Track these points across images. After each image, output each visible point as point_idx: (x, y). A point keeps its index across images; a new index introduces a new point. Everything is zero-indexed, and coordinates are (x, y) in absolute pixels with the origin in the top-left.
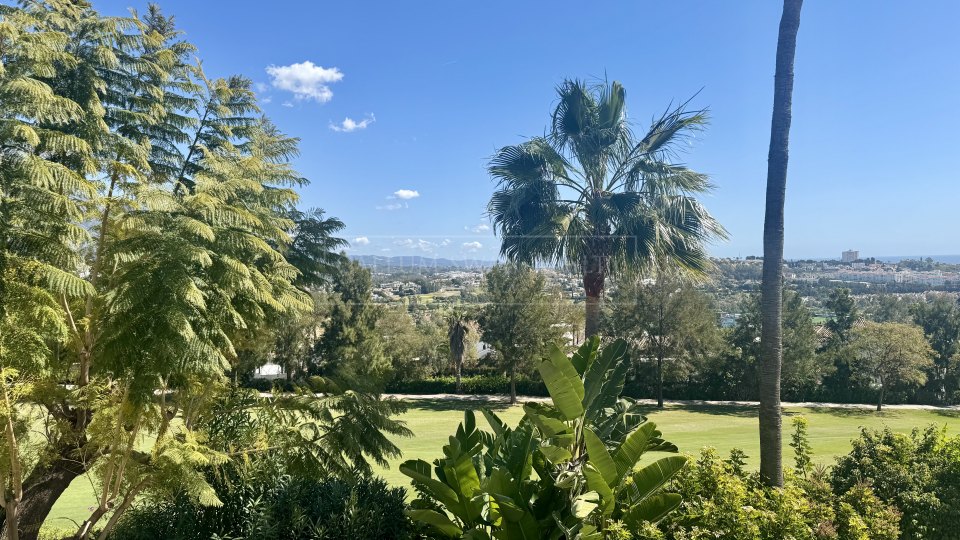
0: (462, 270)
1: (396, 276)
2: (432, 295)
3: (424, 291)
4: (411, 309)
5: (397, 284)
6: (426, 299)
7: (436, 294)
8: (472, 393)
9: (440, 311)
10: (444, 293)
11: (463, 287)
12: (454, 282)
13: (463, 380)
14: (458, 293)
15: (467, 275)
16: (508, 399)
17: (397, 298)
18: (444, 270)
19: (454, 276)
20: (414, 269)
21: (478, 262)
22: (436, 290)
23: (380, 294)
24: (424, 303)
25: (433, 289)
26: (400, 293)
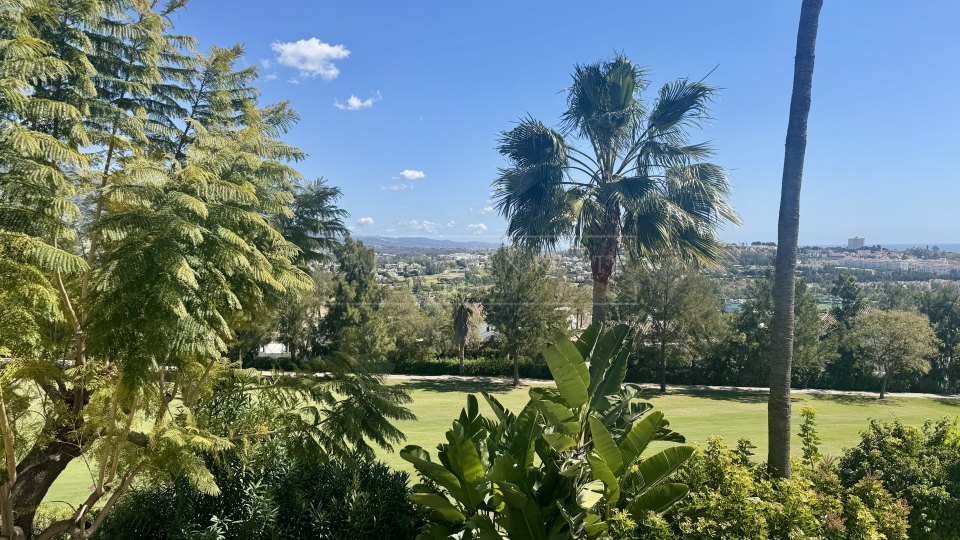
0: (465, 251)
1: (401, 257)
2: (436, 276)
3: (429, 272)
4: (415, 290)
5: (402, 265)
6: (431, 280)
7: (440, 276)
8: (476, 375)
9: (445, 292)
10: (449, 274)
11: (468, 269)
12: (458, 263)
13: (466, 362)
14: (462, 275)
15: (473, 257)
16: (511, 381)
17: (401, 278)
18: (449, 252)
19: (459, 258)
20: (418, 250)
21: (483, 244)
22: (441, 271)
23: (384, 274)
24: (428, 284)
25: (437, 270)
26: (405, 274)
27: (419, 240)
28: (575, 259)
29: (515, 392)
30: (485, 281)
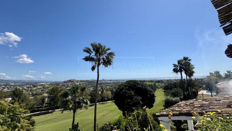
0: (43, 82)
1: (27, 84)
2: (36, 87)
3: (34, 87)
4: (30, 91)
5: (28, 86)
7: (37, 87)
8: (46, 110)
9: (38, 91)
10: (39, 87)
11: (43, 86)
12: (41, 85)
15: (45, 83)
16: (53, 110)
17: (27, 89)
18: (39, 83)
19: (42, 84)
20: (32, 82)
21: (47, 81)
22: (37, 86)
23: (23, 88)
24: (34, 89)
25: (36, 86)
26: (28, 87)
27: (32, 80)
28: (65, 83)
29: (54, 113)
30: (47, 88)
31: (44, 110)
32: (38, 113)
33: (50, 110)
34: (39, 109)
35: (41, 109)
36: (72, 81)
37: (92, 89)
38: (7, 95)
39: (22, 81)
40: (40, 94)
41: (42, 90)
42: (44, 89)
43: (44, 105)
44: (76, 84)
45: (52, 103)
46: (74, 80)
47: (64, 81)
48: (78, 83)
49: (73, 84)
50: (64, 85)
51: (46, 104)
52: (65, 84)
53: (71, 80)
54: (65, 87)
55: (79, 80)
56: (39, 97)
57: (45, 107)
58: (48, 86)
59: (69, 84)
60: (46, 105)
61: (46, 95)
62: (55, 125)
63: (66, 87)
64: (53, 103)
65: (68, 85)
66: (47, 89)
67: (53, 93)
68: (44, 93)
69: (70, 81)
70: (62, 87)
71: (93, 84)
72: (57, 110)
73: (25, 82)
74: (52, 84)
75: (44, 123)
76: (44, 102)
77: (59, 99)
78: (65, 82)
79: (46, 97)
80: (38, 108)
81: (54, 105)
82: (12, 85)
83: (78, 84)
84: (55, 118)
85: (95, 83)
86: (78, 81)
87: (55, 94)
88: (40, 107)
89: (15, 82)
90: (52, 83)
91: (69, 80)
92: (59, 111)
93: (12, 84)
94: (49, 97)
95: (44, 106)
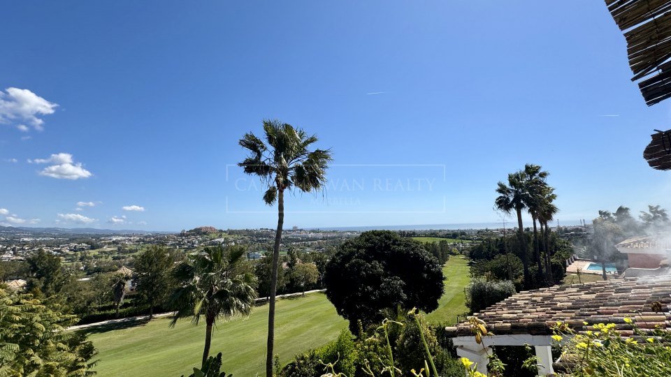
0: (119, 235)
1: (72, 240)
2: (98, 250)
3: (93, 248)
4: (81, 259)
5: (73, 245)
6: (94, 252)
7: (101, 250)
8: (126, 317)
9: (103, 259)
10: (106, 249)
11: (120, 245)
12: (114, 242)
13: (120, 311)
14: (116, 249)
15: (124, 238)
16: (148, 317)
17: (72, 253)
18: (108, 236)
19: (114, 239)
20: (86, 235)
21: (131, 231)
22: (101, 247)
23: (58, 251)
24: (91, 255)
25: (98, 247)
26: (75, 250)
27: (87, 229)
28: (184, 238)
29: (150, 323)
30: (131, 251)
31: (121, 316)
32: (103, 325)
33: (140, 315)
34: (107, 312)
35: (113, 311)
36: (205, 233)
37: (261, 255)
38: (12, 270)
39: (55, 230)
40: (110, 270)
41: (114, 258)
42: (121, 255)
43: (122, 301)
44: (216, 240)
45: (145, 295)
46: (211, 228)
47: (179, 231)
48: (220, 236)
49: (206, 241)
50: (179, 244)
51: (126, 297)
52: (183, 240)
53: (200, 229)
54: (183, 250)
55: (224, 230)
56: (106, 277)
57: (126, 305)
58: (134, 247)
59: (196, 240)
60: (129, 301)
61: (127, 271)
62: (154, 358)
63: (186, 250)
64: (147, 295)
65: (193, 244)
66: (131, 254)
67: (147, 265)
68: (120, 267)
69: (198, 232)
70: (176, 250)
71: (265, 240)
72: (158, 315)
73: (65, 235)
74: (143, 240)
75: (121, 355)
76: (122, 293)
77: (167, 284)
78: (182, 235)
79: (127, 278)
80: (104, 309)
81: (150, 301)
82: (25, 243)
83: (222, 240)
84: (151, 340)
85: (270, 237)
86: (221, 231)
87: (154, 268)
88: (110, 308)
89: (35, 233)
90: (146, 237)
91: (196, 230)
92: (163, 318)
93: (26, 239)
94: (135, 278)
95: (120, 305)
